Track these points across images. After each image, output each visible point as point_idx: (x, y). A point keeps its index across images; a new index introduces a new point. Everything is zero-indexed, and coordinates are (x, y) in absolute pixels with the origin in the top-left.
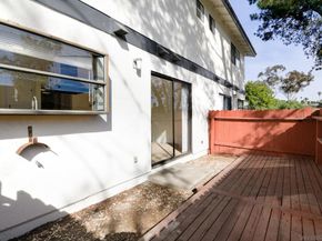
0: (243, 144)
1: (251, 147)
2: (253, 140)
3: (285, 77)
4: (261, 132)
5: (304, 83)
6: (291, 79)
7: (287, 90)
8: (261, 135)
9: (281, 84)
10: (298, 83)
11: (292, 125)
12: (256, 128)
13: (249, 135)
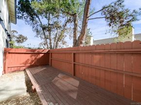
0: (26, 64)
1: (29, 65)
2: (30, 61)
3: (17, 36)
4: (34, 58)
5: (24, 40)
6: (20, 38)
7: (18, 42)
8: (33, 59)
9: (16, 39)
10: (23, 40)
11: (43, 55)
12: (31, 57)
13: (28, 59)
